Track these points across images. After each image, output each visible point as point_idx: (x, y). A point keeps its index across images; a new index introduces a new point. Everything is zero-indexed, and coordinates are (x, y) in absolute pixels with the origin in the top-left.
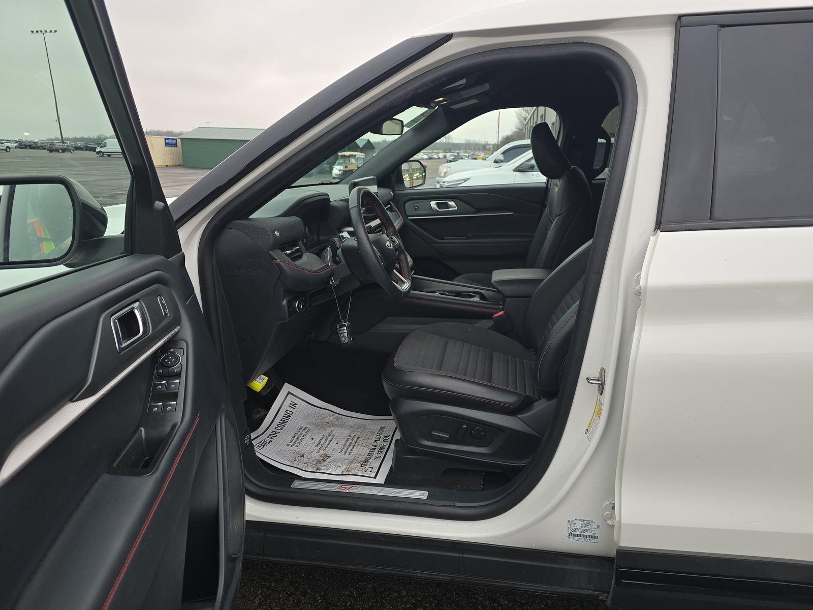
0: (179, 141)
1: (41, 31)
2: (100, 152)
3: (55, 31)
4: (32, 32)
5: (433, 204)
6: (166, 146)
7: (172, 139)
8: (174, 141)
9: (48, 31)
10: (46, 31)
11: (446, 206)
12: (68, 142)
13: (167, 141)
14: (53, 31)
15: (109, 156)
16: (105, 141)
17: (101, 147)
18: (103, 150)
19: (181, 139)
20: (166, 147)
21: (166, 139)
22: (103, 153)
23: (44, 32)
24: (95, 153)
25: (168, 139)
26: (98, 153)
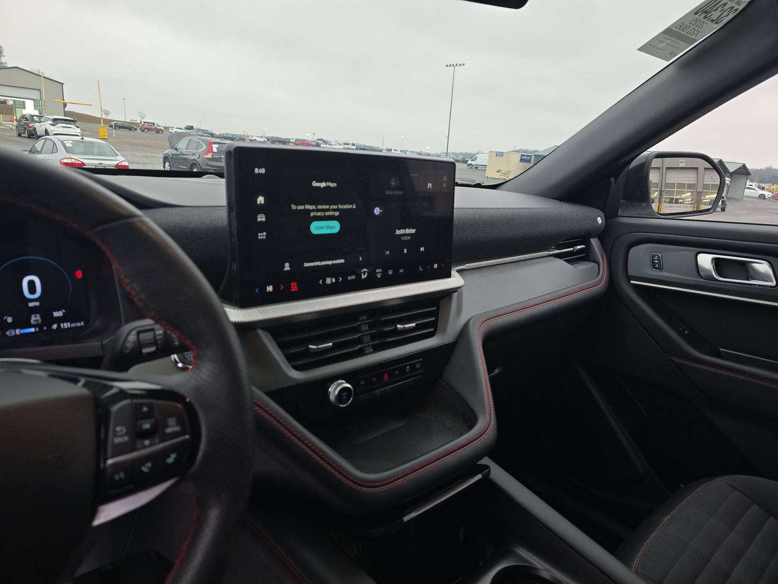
0: (533, 157)
1: (453, 65)
2: (470, 164)
3: (464, 64)
4: (447, 66)
5: (705, 260)
6: (521, 161)
7: (528, 156)
8: (529, 158)
9: (458, 65)
10: (457, 65)
11: (745, 270)
12: (451, 155)
13: (523, 157)
14: (462, 65)
15: (476, 168)
16: (476, 156)
17: (472, 160)
18: (473, 163)
19: (535, 156)
20: (520, 163)
21: (522, 155)
22: (472, 165)
23: (455, 65)
24: (466, 165)
25: (524, 155)
26: (468, 165)
